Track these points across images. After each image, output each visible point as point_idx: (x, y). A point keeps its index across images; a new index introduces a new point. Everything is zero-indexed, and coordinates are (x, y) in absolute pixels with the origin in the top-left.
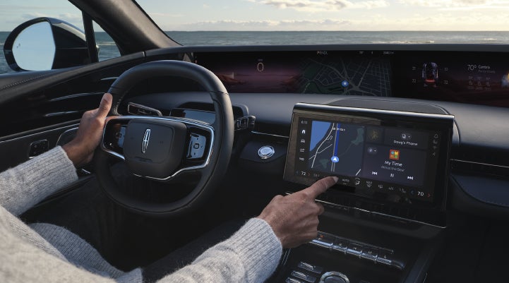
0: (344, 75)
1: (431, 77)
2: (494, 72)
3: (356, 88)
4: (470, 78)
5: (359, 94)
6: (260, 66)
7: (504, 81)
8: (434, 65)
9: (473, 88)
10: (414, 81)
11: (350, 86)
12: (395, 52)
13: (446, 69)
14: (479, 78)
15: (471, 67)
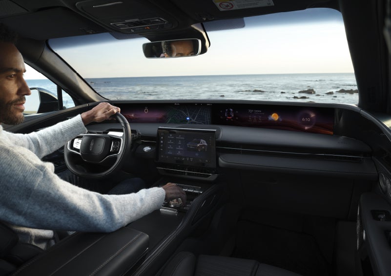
0: (187, 115)
1: (230, 116)
2: (264, 114)
3: (193, 121)
4: (250, 116)
5: (195, 123)
6: (146, 111)
7: (269, 118)
8: (231, 110)
9: (251, 121)
10: (221, 117)
11: (190, 120)
12: (212, 104)
13: (237, 112)
14: (255, 117)
15: (250, 111)
